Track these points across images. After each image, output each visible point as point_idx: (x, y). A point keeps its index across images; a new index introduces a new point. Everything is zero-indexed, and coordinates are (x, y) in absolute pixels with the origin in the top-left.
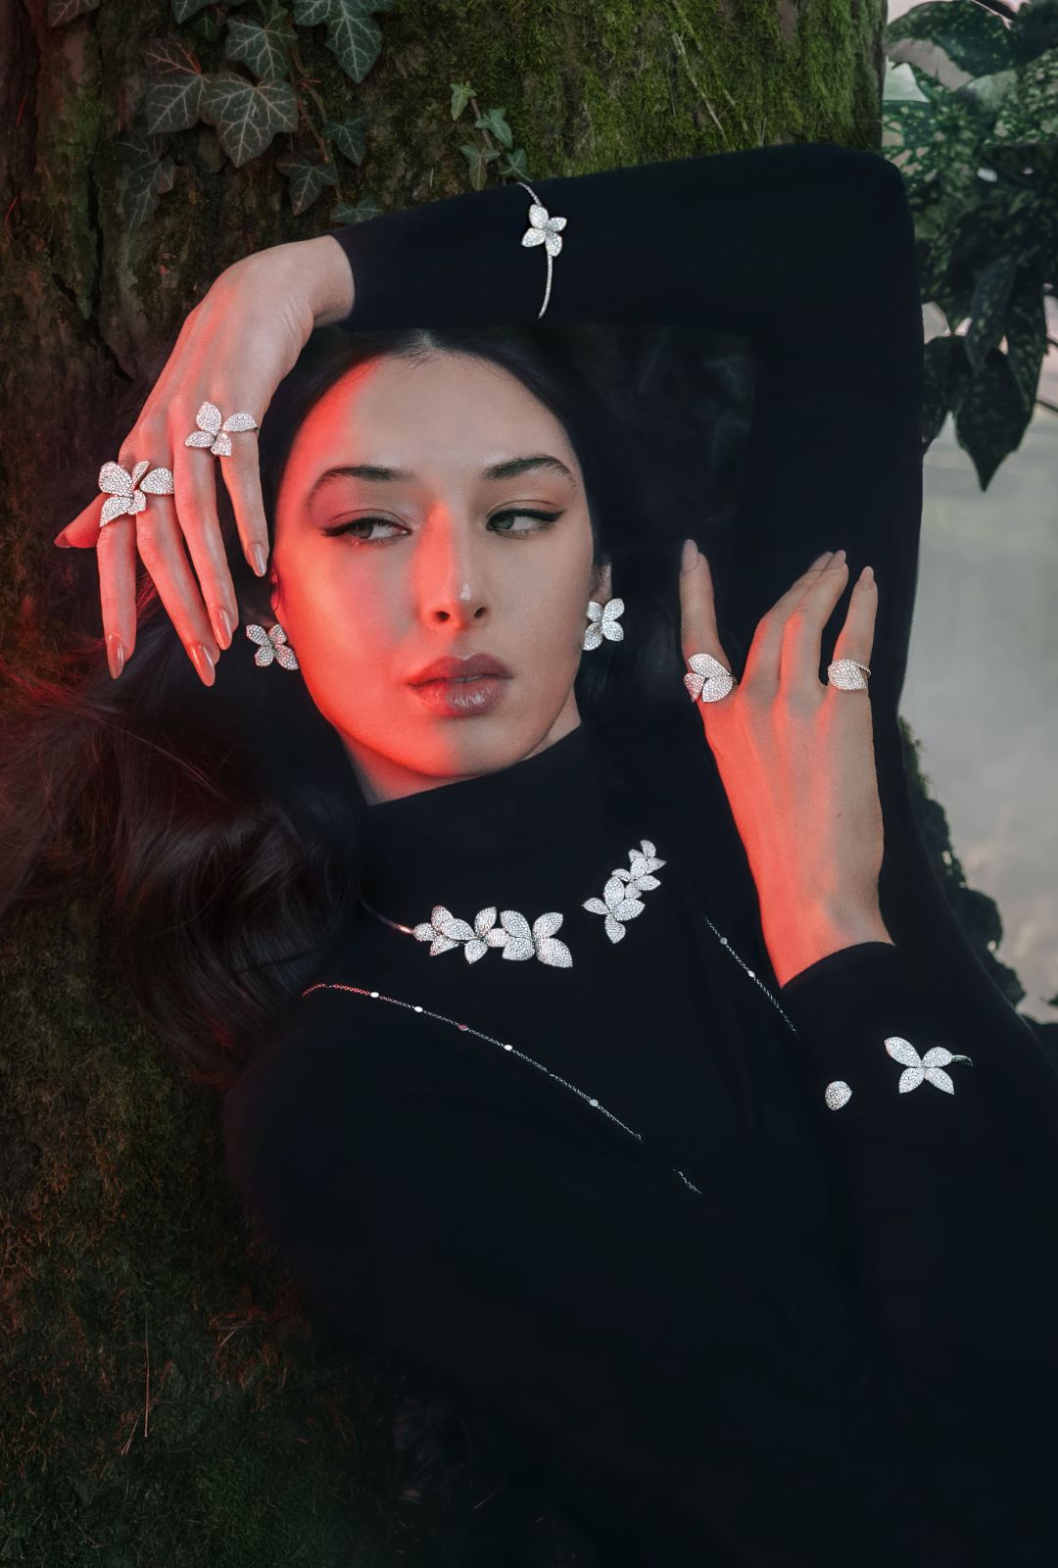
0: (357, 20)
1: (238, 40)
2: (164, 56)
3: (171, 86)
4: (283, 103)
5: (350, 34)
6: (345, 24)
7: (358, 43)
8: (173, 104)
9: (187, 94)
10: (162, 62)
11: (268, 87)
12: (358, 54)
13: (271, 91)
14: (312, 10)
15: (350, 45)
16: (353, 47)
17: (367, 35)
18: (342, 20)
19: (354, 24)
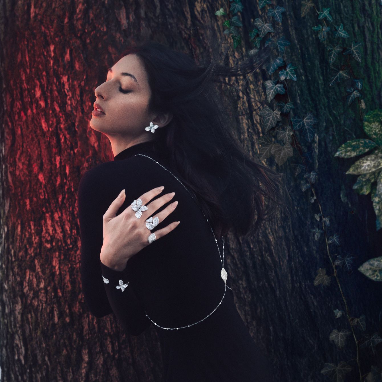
0: (309, 127)
1: (280, 135)
2: (263, 141)
3: (265, 148)
4: (289, 150)
5: (307, 130)
6: (306, 128)
7: (309, 133)
8: (265, 152)
9: (269, 149)
10: (262, 142)
11: (286, 146)
12: (310, 135)
13: (287, 147)
14: (297, 126)
15: (307, 133)
16: (308, 134)
17: (311, 130)
18: (305, 128)
19: (308, 128)
